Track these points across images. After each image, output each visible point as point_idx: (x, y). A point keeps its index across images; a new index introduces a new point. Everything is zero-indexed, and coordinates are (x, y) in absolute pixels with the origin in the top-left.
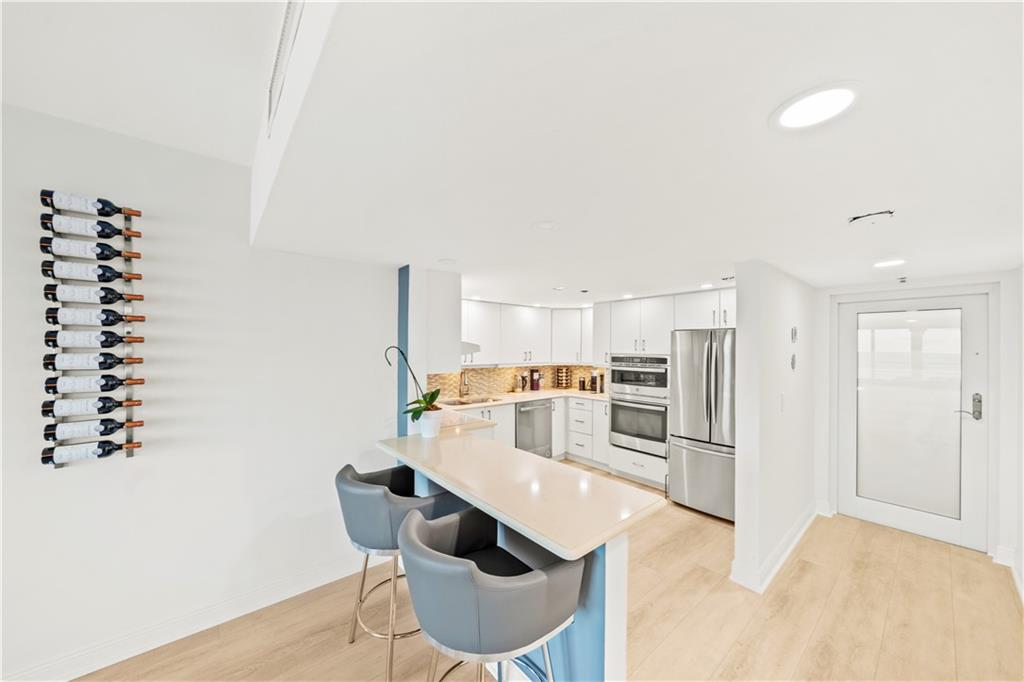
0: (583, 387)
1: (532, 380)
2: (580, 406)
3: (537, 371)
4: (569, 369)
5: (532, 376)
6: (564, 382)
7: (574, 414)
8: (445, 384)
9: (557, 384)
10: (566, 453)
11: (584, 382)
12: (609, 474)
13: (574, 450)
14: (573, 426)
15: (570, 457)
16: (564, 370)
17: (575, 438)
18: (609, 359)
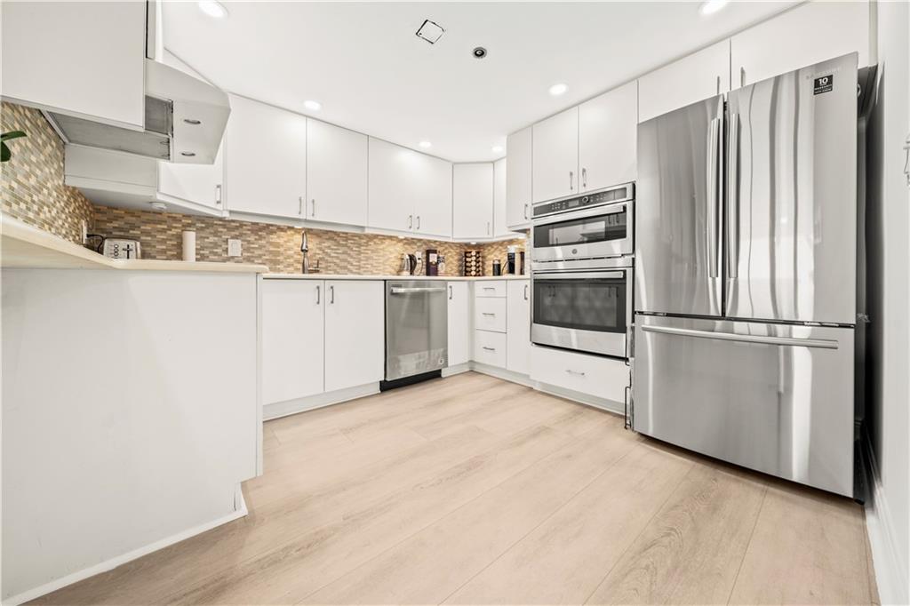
0: (497, 270)
1: (428, 264)
2: (490, 293)
3: (435, 252)
4: (480, 247)
5: (428, 258)
6: (473, 268)
7: (481, 305)
8: (278, 254)
9: (465, 271)
10: (471, 361)
11: (499, 266)
12: (531, 389)
13: (482, 357)
14: (480, 321)
15: (477, 369)
16: (474, 253)
17: (483, 339)
18: (530, 213)
